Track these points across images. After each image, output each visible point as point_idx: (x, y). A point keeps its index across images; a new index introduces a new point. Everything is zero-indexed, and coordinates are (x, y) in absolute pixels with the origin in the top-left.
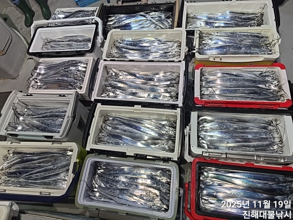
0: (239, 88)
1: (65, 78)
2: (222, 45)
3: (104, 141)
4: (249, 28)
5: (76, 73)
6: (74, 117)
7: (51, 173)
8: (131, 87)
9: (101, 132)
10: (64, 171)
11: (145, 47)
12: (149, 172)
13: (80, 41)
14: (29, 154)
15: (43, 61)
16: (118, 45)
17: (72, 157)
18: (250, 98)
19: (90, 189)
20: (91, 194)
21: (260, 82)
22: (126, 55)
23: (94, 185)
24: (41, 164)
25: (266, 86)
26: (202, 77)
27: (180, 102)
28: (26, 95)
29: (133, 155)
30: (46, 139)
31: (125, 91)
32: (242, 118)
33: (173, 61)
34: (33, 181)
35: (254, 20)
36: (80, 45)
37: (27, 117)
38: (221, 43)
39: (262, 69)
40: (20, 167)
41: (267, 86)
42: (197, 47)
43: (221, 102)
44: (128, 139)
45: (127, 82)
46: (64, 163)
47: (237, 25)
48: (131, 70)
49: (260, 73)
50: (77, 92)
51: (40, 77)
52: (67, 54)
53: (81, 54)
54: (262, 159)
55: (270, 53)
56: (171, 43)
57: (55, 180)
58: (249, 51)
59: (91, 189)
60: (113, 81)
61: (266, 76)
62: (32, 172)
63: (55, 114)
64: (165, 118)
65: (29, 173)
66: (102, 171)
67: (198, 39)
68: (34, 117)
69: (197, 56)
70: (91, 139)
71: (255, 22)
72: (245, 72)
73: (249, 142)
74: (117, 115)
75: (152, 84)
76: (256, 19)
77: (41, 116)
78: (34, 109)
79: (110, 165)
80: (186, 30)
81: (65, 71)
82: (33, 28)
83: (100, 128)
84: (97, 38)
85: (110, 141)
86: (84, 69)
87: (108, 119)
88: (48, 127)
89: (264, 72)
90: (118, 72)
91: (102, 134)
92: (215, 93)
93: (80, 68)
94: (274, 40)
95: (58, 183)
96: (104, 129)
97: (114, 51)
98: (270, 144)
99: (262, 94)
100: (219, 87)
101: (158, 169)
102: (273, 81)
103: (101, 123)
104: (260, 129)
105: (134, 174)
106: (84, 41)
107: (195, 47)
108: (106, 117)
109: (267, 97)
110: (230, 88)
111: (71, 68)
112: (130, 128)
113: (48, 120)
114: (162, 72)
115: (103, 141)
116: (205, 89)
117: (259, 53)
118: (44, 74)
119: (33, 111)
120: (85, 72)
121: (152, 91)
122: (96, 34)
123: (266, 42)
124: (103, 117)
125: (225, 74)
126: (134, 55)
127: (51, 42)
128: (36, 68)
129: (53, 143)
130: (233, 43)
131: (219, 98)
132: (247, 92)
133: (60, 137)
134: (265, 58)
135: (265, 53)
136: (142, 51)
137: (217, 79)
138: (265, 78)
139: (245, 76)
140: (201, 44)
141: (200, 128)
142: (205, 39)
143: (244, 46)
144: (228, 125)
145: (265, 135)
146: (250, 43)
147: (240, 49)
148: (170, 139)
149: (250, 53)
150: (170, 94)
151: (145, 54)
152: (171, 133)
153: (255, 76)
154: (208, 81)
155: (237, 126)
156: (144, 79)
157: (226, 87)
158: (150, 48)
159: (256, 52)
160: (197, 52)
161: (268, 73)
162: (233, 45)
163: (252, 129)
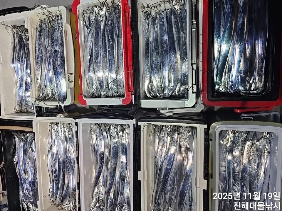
0: (106, 52)
2: (53, 73)
4: (30, 42)
8: (113, 183)
11: (59, 166)
16: (58, 200)
18: (119, 38)
21: (98, 27)
22: (71, 189)
25: (102, 21)
26: (96, 96)
29: (206, 180)
31: (119, 190)
32: (143, 46)
33: (77, 132)
35: (21, 36)
38: (51, 74)
39: (80, 26)
41: (102, 19)
42: (56, 103)
43: (126, 73)
45: (107, 190)
47: (28, 55)
48: (91, 183)
49: (86, 28)
54: (194, 23)
55: (60, 17)
56: (53, 134)
58: (60, 41)
60: (107, 207)
61: (89, 21)
64: (151, 137)
67: (46, 103)
69: (68, 102)
71: (23, 34)
73: (174, 38)
74: (152, 199)
75: (107, 154)
76: (19, 33)
80: (37, 117)
85: (188, 207)
89: (85, 24)
90: (94, 200)
92: (116, 80)
94: (44, 13)
97: (67, 205)
98: (174, 14)
99: (113, 25)
102: (95, 13)
104: (156, 25)
105: (229, 175)
107: (57, 106)
109: (115, 19)
110: (107, 62)
114: (91, 142)
116: (110, 91)
117: (61, 30)
121: (117, 155)
123: (47, 22)
125: (91, 69)
130: (50, 60)
131: (122, 75)
132: (112, 43)
134: (67, 22)
135: (61, 23)
136: (65, 170)
137: (96, 78)
138: (92, 22)
139: (92, 45)
140: (52, 98)
141: (160, 96)
142: (46, 93)
143: (53, 48)
144: (155, 63)
145: (163, 19)
146: (49, 41)
147: (57, 51)
148: (178, 130)
149: (62, 39)
150: (120, 132)
151: (70, 166)
152: (169, 130)
153: (91, 34)
154: (101, 88)
155: (155, 52)
156: (102, 166)
157: (107, 67)
158: (61, 160)
159: (60, 33)
160: (63, 102)
161: (86, 18)
162: (53, 60)
163: (157, 35)
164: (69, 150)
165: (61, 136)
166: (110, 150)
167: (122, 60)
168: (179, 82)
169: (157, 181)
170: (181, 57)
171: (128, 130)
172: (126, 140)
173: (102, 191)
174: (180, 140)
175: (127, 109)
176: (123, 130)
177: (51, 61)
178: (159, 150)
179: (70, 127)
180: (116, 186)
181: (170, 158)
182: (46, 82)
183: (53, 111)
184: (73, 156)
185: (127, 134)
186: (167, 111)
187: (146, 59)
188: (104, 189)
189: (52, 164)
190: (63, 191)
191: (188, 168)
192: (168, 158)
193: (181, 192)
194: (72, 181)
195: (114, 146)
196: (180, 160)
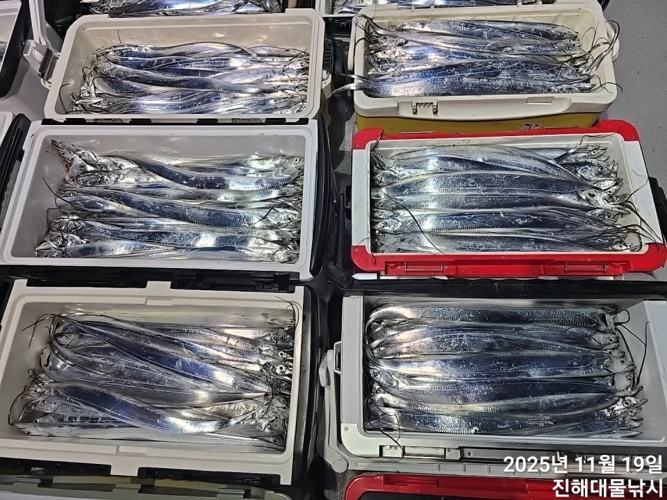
0: (495, 207)
2: (438, 65)
3: (47, 414)
4: (520, 7)
8: (144, 210)
9: (35, 379)
11: (195, 72)
16: (107, 67)
18: (533, 243)
21: (562, 186)
25: (580, 198)
26: (376, 174)
27: (303, 268)
29: (135, 473)
31: (123, 227)
33: (281, 121)
38: (435, 59)
39: (566, 139)
41: (584, 198)
42: (359, 71)
43: (437, 260)
44: (129, 404)
45: (129, 195)
47: (483, 3)
48: (147, 152)
49: (558, 154)
55: (587, 86)
56: (280, 59)
58: (522, 84)
60: (82, 192)
61: (579, 164)
64: (261, 319)
67: (361, 44)
69: (362, 102)
72: (513, 152)
73: (534, 396)
74: (96, 314)
75: (222, 199)
80: (325, 18)
83: (33, 364)
85: (67, 415)
89: (571, 151)
91: (40, 390)
92: (418, 229)
94: (599, 45)
96: (47, 369)
97: (95, 91)
98: (602, 400)
100: (431, 205)
102: (599, 179)
103: (39, 346)
104: (567, 346)
107: (353, 72)
110: (467, 208)
112: (137, 363)
114: (255, 157)
115: (42, 416)
116: (388, 213)
117: (553, 88)
123: (572, 52)
125: (450, 163)
130: (473, 57)
131: (432, 246)
132: (521, 222)
134: (573, 105)
135: (571, 89)
136: (184, 87)
137: (425, 177)
138: (576, 172)
139: (512, 167)
140: (372, 60)
141: (372, 349)
142: (385, 44)
143: (506, 65)
144: (465, 338)
145: (586, 369)
146: (523, 57)
147: (495, 76)
148: (277, 395)
149: (527, 90)
150: (277, 233)
151: (194, 99)
152: (278, 371)
153: (543, 166)
154: (396, 187)
155: (493, 341)
156: (191, 184)
157: (455, 206)
158: (210, 77)
159: (543, 86)
160: (360, 88)
161: (584, 154)
162: (472, 65)
163: (540, 347)
164: (235, 98)
165: (272, 79)
166: (231, 206)
167: (473, 250)
168: (409, 405)
169: (142, 329)
170: (479, 414)
171: (281, 255)
172: (255, 250)
173: (126, 180)
174: (251, 399)
175: (340, 260)
176: (282, 243)
177: (470, 60)
178: (225, 339)
179: (296, 103)
180: (137, 220)
181: (202, 371)
182: (414, 46)
183: (339, 62)
184: (222, 109)
185: (270, 252)
186: (332, 370)
187: (474, 312)
188: (130, 186)
189: (201, 56)
190: (132, 81)
191: (172, 420)
192: (202, 364)
193: (110, 396)
194: (155, 103)
195: (240, 217)
196: (195, 397)
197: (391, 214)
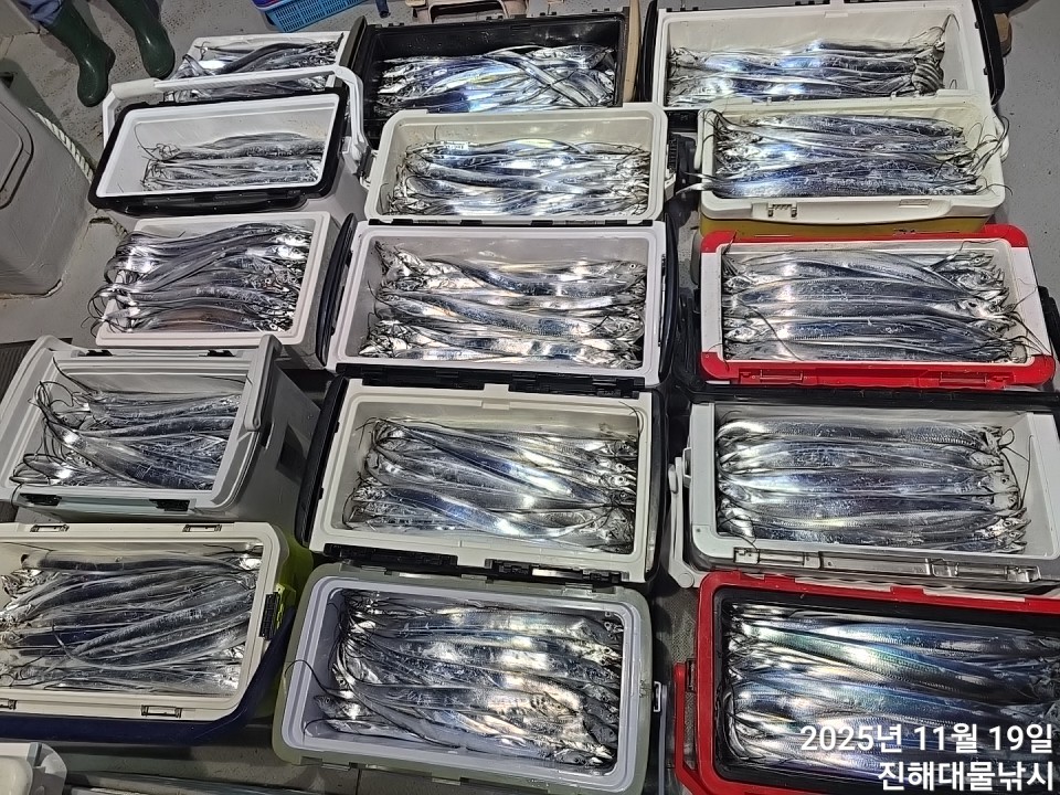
0: (862, 315)
1: (230, 290)
2: (797, 164)
3: (376, 516)
4: (894, 100)
5: (271, 269)
6: (264, 430)
7: (183, 637)
8: (469, 317)
9: (362, 483)
10: (230, 629)
11: (519, 171)
12: (540, 627)
13: (284, 156)
14: (101, 567)
15: (149, 227)
16: (421, 166)
17: (261, 576)
18: (904, 353)
19: (327, 690)
20: (330, 711)
21: (939, 295)
22: (450, 203)
23: (339, 679)
24: (147, 605)
25: (959, 308)
26: (727, 280)
27: (650, 372)
28: (86, 351)
29: (482, 565)
30: (161, 512)
31: (449, 333)
32: (876, 423)
33: (623, 223)
34: (115, 668)
35: (910, 70)
36: (281, 168)
37: (90, 432)
38: (792, 157)
39: (943, 245)
40: (67, 615)
41: (964, 308)
42: (707, 169)
43: (796, 368)
44: (463, 508)
45: (454, 301)
46: (228, 598)
47: (850, 92)
48: (468, 255)
49: (935, 261)
50: (272, 338)
51: (138, 287)
52: (234, 203)
53: (286, 200)
54: (949, 571)
55: (972, 187)
56: (613, 157)
57: (197, 662)
58: (895, 185)
59: (330, 692)
60: (404, 297)
61: (959, 272)
62: (113, 634)
63: (195, 421)
64: (597, 430)
65: (100, 638)
66: (369, 624)
67: (710, 143)
68: (117, 431)
69: (709, 202)
70: (326, 508)
71: (914, 78)
73: (902, 512)
74: (423, 421)
75: (547, 305)
76: (918, 67)
77: (141, 428)
78: (115, 402)
79: (400, 602)
80: (666, 112)
81: (228, 265)
82: (110, 107)
83: (360, 468)
84: (342, 143)
85: (398, 517)
86: (298, 257)
87: (389, 434)
88: (170, 466)
89: (950, 258)
90: (422, 264)
91: (369, 492)
92: (774, 337)
93: (284, 253)
94: (985, 143)
95: (207, 673)
96: (376, 472)
97: (408, 188)
98: (980, 520)
99: (944, 338)
100: (789, 313)
101: (573, 615)
102: (983, 289)
103: (364, 451)
104: (942, 464)
105: (485, 636)
106: (296, 153)
107: (700, 171)
108: (382, 429)
109: (963, 346)
110: (830, 315)
111: (251, 252)
112: (470, 469)
113: (169, 444)
114: (581, 263)
115: (373, 518)
116: (738, 321)
117: (931, 189)
118: (150, 277)
119: (115, 411)
120: (301, 266)
121: (547, 333)
122: (341, 128)
123: (955, 150)
124: (370, 429)
125: (811, 269)
126: (481, 203)
127: (176, 158)
128: (121, 255)
129: (187, 527)
130: (838, 155)
131: (788, 354)
132: (891, 331)
133: (213, 505)
134: (954, 208)
135: (952, 191)
136: (507, 187)
137: (781, 284)
138: (956, 280)
139: (883, 274)
140: (722, 158)
141: (722, 463)
142: (736, 141)
143: (876, 164)
144: (826, 452)
145: (961, 486)
146: (897, 155)
147: (864, 176)
148: (616, 507)
149: (901, 191)
150: (612, 342)
151: (517, 200)
152: (618, 482)
153: (917, 274)
154: (748, 294)
156: (518, 290)
157: (817, 314)
158: (536, 177)
159: (919, 188)
160: (708, 188)
161: (966, 262)
162: (838, 163)
163: (911, 464)
166: (561, 313)
167: (837, 359)
168: (763, 519)
170: (841, 529)
174: (589, 509)
176: (618, 353)
177: (834, 158)
179: (630, 205)
183: (684, 160)
185: (606, 361)
186: (681, 474)
187: (836, 428)
190: (448, 180)
197: (744, 322)
